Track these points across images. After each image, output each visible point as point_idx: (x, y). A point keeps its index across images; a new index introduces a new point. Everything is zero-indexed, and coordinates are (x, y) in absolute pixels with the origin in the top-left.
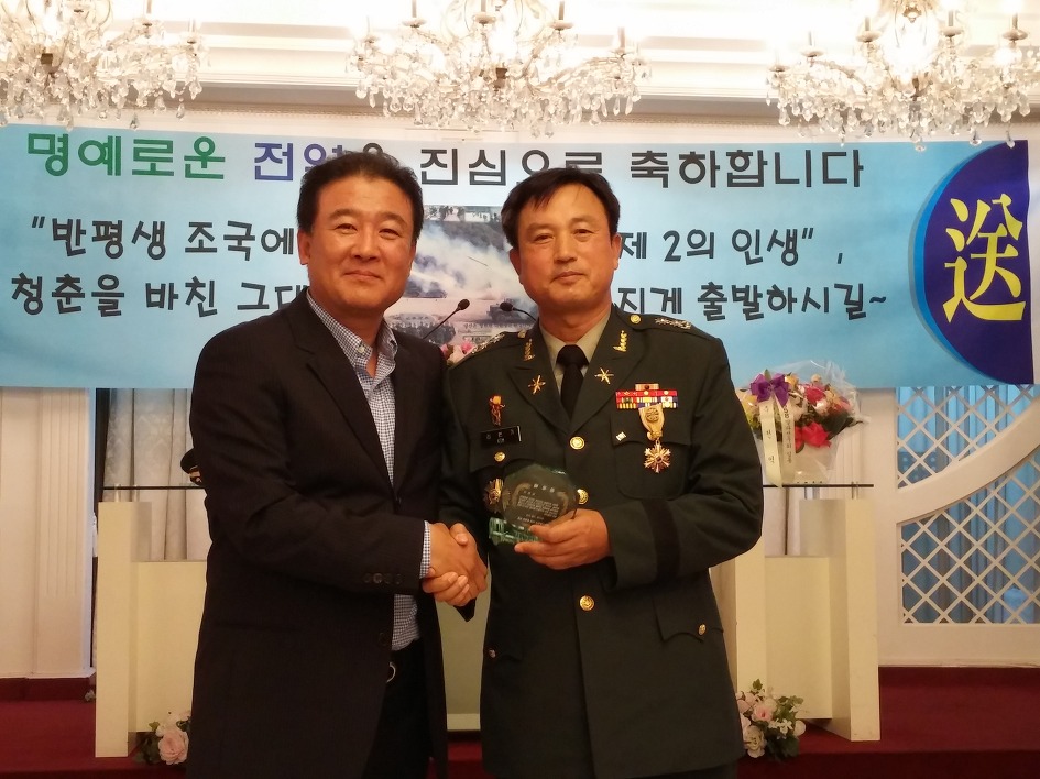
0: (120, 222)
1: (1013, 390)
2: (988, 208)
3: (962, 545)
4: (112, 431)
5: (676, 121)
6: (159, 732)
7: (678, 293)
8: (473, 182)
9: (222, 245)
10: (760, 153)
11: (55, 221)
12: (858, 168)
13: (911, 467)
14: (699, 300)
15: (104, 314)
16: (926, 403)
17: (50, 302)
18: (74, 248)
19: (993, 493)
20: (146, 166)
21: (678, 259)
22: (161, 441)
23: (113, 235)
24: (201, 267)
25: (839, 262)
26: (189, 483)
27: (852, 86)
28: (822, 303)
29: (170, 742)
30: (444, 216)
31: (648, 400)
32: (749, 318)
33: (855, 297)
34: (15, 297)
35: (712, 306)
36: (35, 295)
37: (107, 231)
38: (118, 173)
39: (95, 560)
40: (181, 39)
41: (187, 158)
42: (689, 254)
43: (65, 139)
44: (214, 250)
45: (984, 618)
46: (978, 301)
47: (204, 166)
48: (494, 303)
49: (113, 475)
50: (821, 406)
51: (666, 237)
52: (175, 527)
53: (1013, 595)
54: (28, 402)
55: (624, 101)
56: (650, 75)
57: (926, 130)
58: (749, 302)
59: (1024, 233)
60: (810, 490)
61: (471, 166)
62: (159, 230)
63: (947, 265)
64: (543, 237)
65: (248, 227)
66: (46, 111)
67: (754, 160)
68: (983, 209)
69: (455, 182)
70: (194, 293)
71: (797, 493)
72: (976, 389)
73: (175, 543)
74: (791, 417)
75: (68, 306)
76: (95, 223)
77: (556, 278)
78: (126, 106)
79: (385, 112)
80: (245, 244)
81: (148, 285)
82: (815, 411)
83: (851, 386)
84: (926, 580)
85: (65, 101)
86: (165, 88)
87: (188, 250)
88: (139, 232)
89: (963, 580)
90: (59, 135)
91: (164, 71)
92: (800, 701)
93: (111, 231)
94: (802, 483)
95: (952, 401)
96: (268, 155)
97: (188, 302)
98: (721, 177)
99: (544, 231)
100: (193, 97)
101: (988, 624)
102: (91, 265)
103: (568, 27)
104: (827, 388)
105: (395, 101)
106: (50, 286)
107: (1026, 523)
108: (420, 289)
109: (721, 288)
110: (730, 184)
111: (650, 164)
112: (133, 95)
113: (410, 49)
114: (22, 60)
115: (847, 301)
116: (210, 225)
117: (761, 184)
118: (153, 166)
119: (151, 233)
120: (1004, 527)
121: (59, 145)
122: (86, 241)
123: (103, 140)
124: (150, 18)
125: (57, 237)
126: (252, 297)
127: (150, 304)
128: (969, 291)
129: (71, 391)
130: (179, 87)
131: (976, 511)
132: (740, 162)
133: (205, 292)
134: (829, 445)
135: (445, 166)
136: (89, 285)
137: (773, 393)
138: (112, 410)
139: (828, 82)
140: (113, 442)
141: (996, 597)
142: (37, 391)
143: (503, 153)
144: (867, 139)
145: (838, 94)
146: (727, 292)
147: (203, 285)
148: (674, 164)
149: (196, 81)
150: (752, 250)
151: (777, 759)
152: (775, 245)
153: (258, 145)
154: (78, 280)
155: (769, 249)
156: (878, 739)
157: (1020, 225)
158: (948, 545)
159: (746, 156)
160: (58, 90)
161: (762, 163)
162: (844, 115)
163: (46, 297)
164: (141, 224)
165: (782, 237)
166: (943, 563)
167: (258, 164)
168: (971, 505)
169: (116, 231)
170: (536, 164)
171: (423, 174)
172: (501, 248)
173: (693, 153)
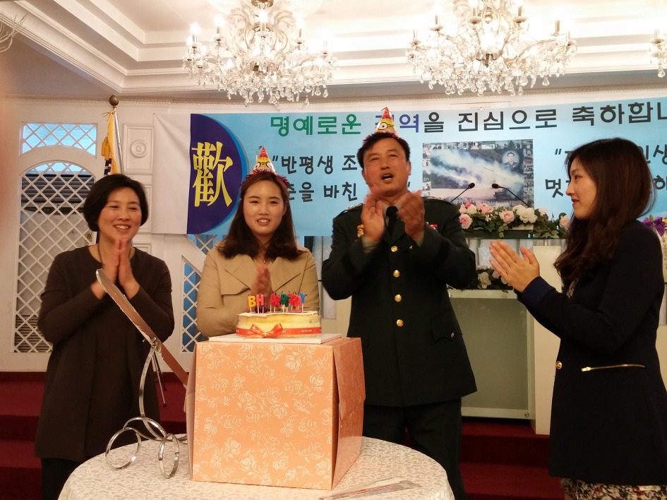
0: (312, 157)
5: (598, 90)
8: (486, 129)
10: (649, 104)
11: (283, 157)
15: (305, 201)
18: (291, 170)
20: (324, 130)
23: (309, 163)
24: (350, 177)
30: (470, 147)
37: (306, 161)
38: (311, 134)
41: (343, 125)
43: (287, 119)
44: (356, 169)
47: (351, 128)
48: (497, 191)
61: (485, 121)
62: (330, 160)
67: (645, 108)
69: (476, 129)
70: (346, 190)
76: (300, 158)
81: (325, 187)
87: (343, 169)
88: (321, 161)
90: (285, 117)
93: (308, 161)
97: (344, 194)
98: (625, 118)
102: (299, 177)
108: (458, 184)
110: (631, 121)
111: (583, 113)
116: (353, 156)
117: (649, 120)
118: (327, 130)
119: (326, 161)
121: (285, 122)
122: (296, 166)
123: (305, 119)
125: (283, 165)
127: (326, 196)
133: (351, 189)
135: (471, 122)
136: (298, 187)
143: (502, 113)
147: (351, 186)
148: (597, 113)
152: (658, 153)
153: (377, 117)
154: (293, 185)
155: (654, 156)
159: (640, 106)
161: (649, 109)
164: (322, 157)
165: (662, 149)
169: (310, 161)
170: (519, 117)
171: (460, 126)
172: (500, 162)
173: (608, 106)
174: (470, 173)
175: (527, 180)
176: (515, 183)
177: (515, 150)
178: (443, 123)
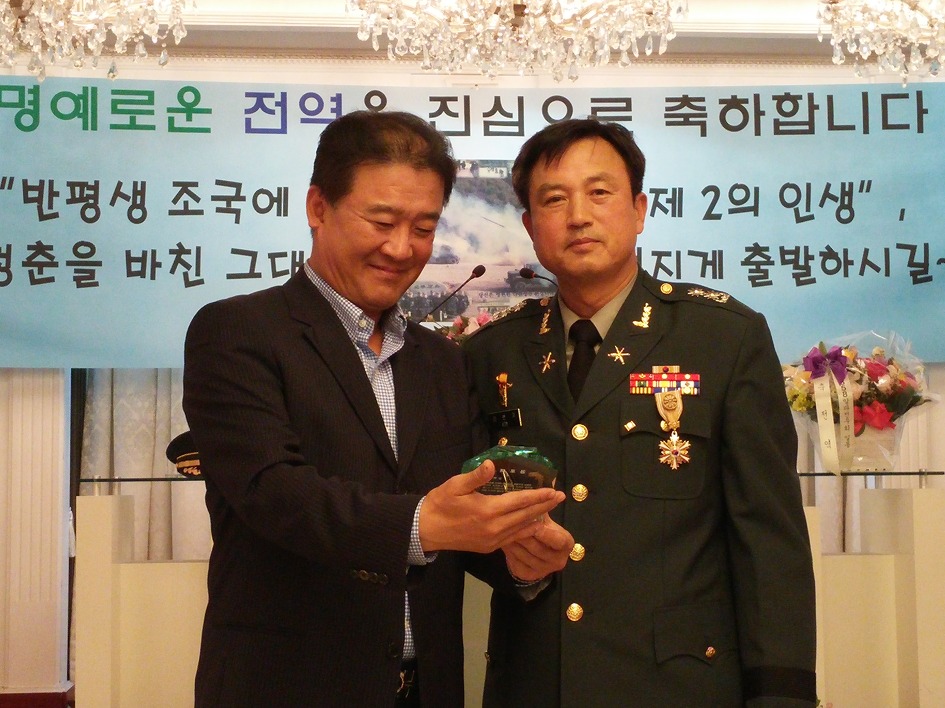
0: (97, 183)
4: (88, 417)
5: (715, 61)
7: (719, 255)
8: (487, 133)
9: (209, 207)
10: (811, 96)
11: (25, 182)
12: (921, 112)
14: (743, 264)
15: (79, 285)
17: (20, 273)
18: (46, 211)
20: (125, 119)
21: (718, 217)
22: (143, 427)
23: (89, 197)
24: (186, 231)
25: (902, 218)
26: (176, 473)
27: (915, 19)
28: (882, 266)
32: (799, 283)
33: (919, 258)
36: (4, 265)
37: (82, 192)
38: (94, 128)
39: (72, 561)
41: (170, 110)
42: (731, 211)
43: (35, 90)
44: (200, 212)
47: (189, 119)
48: (512, 269)
49: (91, 466)
50: (883, 382)
51: (704, 192)
52: (159, 523)
55: (657, 39)
56: (687, 10)
58: (800, 265)
60: (871, 479)
61: (485, 115)
62: (140, 191)
64: (556, 199)
65: (238, 186)
66: (16, 60)
67: (803, 104)
69: (467, 132)
70: (178, 261)
71: (856, 482)
74: (850, 395)
75: (40, 277)
76: (69, 184)
77: (571, 245)
78: (104, 53)
79: (390, 55)
80: (235, 205)
81: (128, 253)
82: (877, 389)
83: (917, 360)
85: (37, 48)
86: (146, 32)
87: (172, 213)
88: (118, 193)
90: (28, 86)
91: (146, 13)
93: (87, 192)
94: (863, 470)
96: (260, 105)
97: (173, 271)
98: (767, 123)
99: (557, 193)
100: (177, 42)
102: (64, 231)
104: (890, 362)
105: (401, 43)
106: (20, 255)
109: (767, 249)
110: (777, 132)
111: (686, 110)
112: (111, 40)
115: (911, 264)
116: (195, 184)
117: (811, 131)
118: (133, 120)
119: (130, 194)
121: (29, 97)
122: (59, 204)
123: (78, 92)
125: (27, 200)
126: (243, 264)
127: (130, 274)
129: (44, 372)
130: (161, 32)
132: (788, 106)
133: (190, 259)
134: (893, 426)
135: (456, 115)
136: (63, 253)
137: (829, 369)
138: (89, 393)
139: (888, 14)
140: (91, 428)
142: (7, 373)
143: (521, 100)
144: (932, 79)
145: (900, 27)
146: (775, 255)
147: (188, 252)
148: (713, 110)
149: (180, 24)
150: (802, 206)
152: (828, 200)
153: (248, 95)
154: (51, 248)
155: (822, 205)
159: (795, 99)
160: (29, 35)
161: (813, 107)
162: (907, 52)
163: (16, 266)
164: (120, 184)
165: (836, 191)
167: (248, 116)
169: (92, 192)
170: (557, 111)
173: (734, 97)
174: (455, 229)
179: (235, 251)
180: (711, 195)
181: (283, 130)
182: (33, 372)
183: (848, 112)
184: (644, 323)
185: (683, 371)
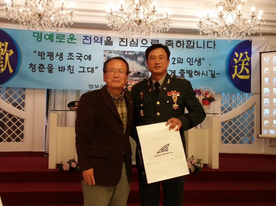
0: (53, 52)
1: (246, 94)
2: (243, 54)
3: (234, 127)
4: (50, 98)
5: (175, 34)
6: (63, 164)
7: (175, 71)
8: (130, 46)
9: (75, 58)
10: (194, 41)
11: (39, 52)
12: (215, 45)
13: (224, 110)
14: (179, 73)
15: (49, 73)
16: (228, 96)
17: (37, 70)
18: (43, 58)
19: (242, 116)
20: (59, 40)
21: (175, 64)
22: (61, 101)
24: (71, 63)
25: (210, 65)
27: (217, 26)
28: (206, 74)
29: (65, 166)
30: (124, 53)
31: (174, 94)
32: (190, 77)
33: (213, 73)
34: (30, 68)
35: (182, 74)
36: (34, 68)
37: (50, 54)
38: (53, 42)
39: (46, 126)
40: (69, 12)
41: (68, 39)
42: (177, 63)
43: (41, 34)
44: (74, 59)
45: (239, 143)
46: (240, 75)
47: (72, 41)
48: (135, 72)
49: (50, 108)
50: (208, 96)
51: (172, 59)
52: (64, 119)
53: (245, 138)
54: (32, 91)
55: (166, 29)
57: (232, 36)
59: (250, 60)
61: (130, 42)
62: (62, 54)
63: (233, 67)
64: (153, 58)
65: (81, 54)
67: (192, 42)
68: (241, 55)
69: (126, 45)
70: (69, 68)
72: (239, 94)
73: (63, 123)
74: (201, 98)
75: (41, 71)
76: (47, 52)
77: (155, 67)
79: (113, 29)
80: (80, 58)
81: (59, 66)
82: (206, 97)
83: (214, 92)
84: (226, 135)
85: (43, 25)
86: (65, 23)
87: (68, 59)
88: (57, 55)
89: (234, 135)
90: (40, 33)
92: (202, 160)
95: (233, 96)
96: (86, 38)
97: (68, 70)
98: (185, 46)
100: (72, 25)
101: (240, 144)
102: (46, 62)
103: (156, 11)
104: (209, 92)
105: (116, 27)
106: (37, 66)
107: (249, 123)
109: (184, 70)
110: (187, 48)
111: (169, 43)
113: (120, 15)
114: (34, 15)
115: (211, 74)
116: (73, 54)
117: (193, 48)
118: (60, 40)
119: (60, 55)
120: (244, 124)
121: (40, 35)
122: (45, 56)
123: (50, 34)
124: (63, 7)
125: (39, 55)
126: (82, 70)
127: (59, 71)
128: (238, 72)
131: (238, 120)
132: (189, 43)
133: (71, 68)
134: (209, 105)
135: (125, 42)
136: (46, 66)
137: (197, 93)
138: (50, 94)
140: (50, 100)
141: (241, 138)
142: (34, 89)
143: (137, 39)
144: (218, 38)
145: (213, 28)
146: (185, 71)
147: (71, 67)
148: (175, 43)
149: (72, 21)
150: (191, 62)
151: (197, 172)
153: (84, 36)
154: (44, 65)
155: (195, 62)
156: (218, 168)
157: (249, 58)
158: (231, 127)
159: (190, 41)
161: (194, 43)
162: (214, 33)
163: (37, 68)
164: (58, 53)
165: (198, 59)
166: (230, 131)
167: (83, 40)
168: (236, 118)
169: (52, 54)
170: (144, 42)
171: (120, 44)
172: (136, 60)
173: (179, 41)
175: (147, 69)
176: (142, 70)
177: (142, 56)
178: (113, 41)
179: (80, 67)
180: (174, 59)
181: (90, 44)
182: (40, 89)
183: (201, 44)
184: (169, 82)
185: (177, 92)
